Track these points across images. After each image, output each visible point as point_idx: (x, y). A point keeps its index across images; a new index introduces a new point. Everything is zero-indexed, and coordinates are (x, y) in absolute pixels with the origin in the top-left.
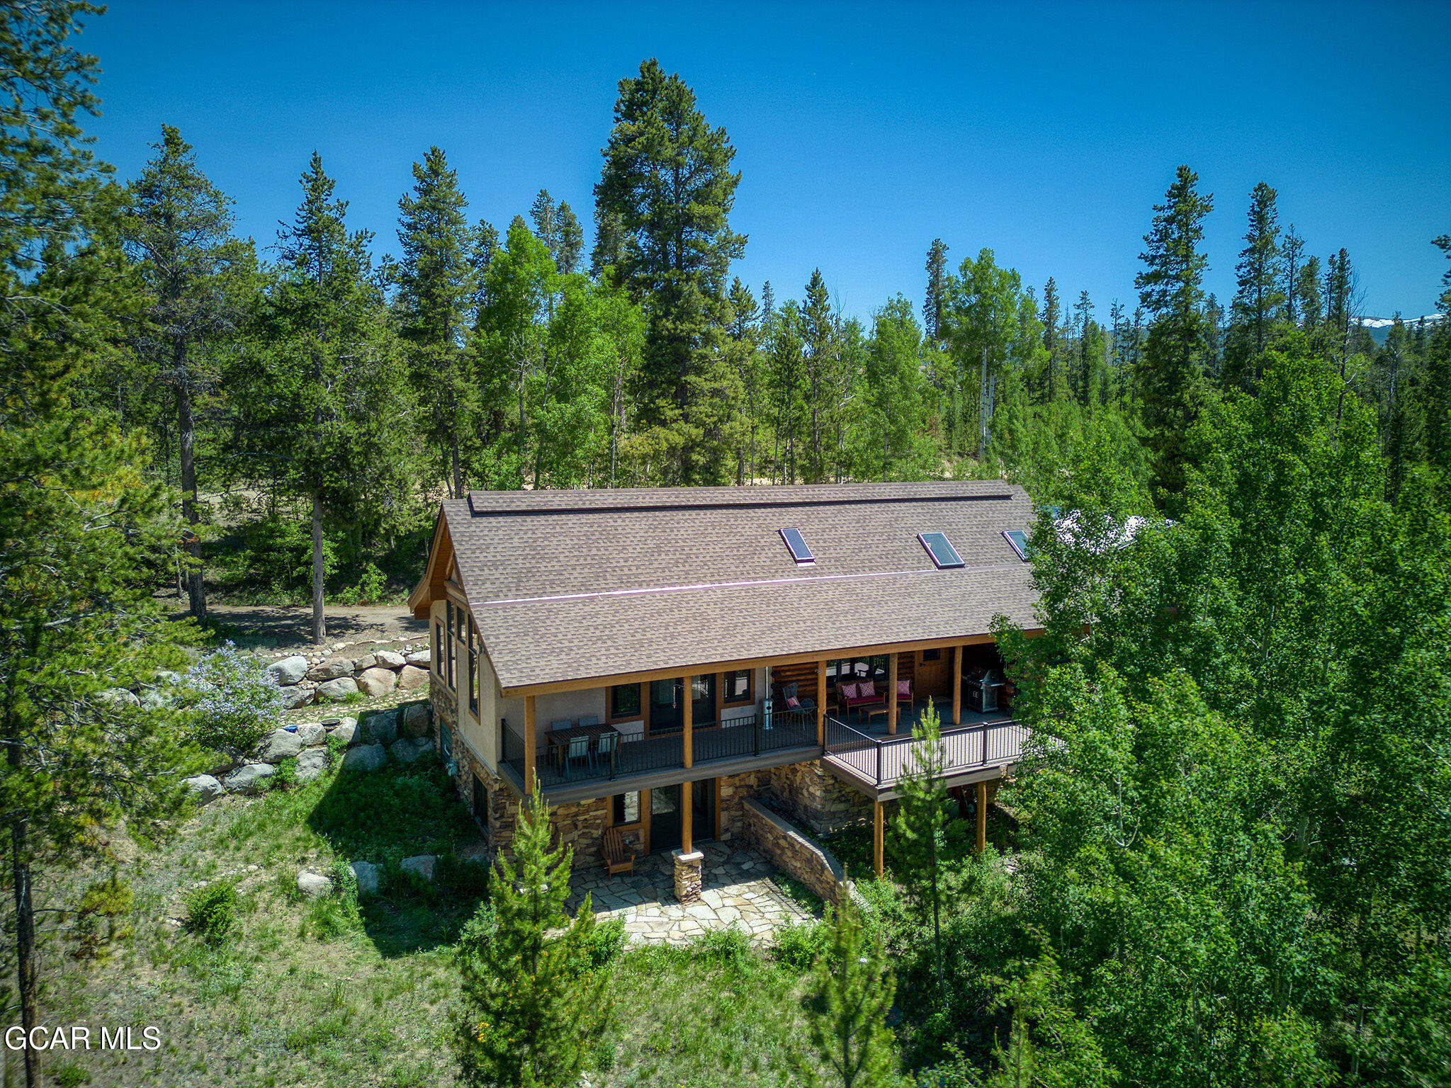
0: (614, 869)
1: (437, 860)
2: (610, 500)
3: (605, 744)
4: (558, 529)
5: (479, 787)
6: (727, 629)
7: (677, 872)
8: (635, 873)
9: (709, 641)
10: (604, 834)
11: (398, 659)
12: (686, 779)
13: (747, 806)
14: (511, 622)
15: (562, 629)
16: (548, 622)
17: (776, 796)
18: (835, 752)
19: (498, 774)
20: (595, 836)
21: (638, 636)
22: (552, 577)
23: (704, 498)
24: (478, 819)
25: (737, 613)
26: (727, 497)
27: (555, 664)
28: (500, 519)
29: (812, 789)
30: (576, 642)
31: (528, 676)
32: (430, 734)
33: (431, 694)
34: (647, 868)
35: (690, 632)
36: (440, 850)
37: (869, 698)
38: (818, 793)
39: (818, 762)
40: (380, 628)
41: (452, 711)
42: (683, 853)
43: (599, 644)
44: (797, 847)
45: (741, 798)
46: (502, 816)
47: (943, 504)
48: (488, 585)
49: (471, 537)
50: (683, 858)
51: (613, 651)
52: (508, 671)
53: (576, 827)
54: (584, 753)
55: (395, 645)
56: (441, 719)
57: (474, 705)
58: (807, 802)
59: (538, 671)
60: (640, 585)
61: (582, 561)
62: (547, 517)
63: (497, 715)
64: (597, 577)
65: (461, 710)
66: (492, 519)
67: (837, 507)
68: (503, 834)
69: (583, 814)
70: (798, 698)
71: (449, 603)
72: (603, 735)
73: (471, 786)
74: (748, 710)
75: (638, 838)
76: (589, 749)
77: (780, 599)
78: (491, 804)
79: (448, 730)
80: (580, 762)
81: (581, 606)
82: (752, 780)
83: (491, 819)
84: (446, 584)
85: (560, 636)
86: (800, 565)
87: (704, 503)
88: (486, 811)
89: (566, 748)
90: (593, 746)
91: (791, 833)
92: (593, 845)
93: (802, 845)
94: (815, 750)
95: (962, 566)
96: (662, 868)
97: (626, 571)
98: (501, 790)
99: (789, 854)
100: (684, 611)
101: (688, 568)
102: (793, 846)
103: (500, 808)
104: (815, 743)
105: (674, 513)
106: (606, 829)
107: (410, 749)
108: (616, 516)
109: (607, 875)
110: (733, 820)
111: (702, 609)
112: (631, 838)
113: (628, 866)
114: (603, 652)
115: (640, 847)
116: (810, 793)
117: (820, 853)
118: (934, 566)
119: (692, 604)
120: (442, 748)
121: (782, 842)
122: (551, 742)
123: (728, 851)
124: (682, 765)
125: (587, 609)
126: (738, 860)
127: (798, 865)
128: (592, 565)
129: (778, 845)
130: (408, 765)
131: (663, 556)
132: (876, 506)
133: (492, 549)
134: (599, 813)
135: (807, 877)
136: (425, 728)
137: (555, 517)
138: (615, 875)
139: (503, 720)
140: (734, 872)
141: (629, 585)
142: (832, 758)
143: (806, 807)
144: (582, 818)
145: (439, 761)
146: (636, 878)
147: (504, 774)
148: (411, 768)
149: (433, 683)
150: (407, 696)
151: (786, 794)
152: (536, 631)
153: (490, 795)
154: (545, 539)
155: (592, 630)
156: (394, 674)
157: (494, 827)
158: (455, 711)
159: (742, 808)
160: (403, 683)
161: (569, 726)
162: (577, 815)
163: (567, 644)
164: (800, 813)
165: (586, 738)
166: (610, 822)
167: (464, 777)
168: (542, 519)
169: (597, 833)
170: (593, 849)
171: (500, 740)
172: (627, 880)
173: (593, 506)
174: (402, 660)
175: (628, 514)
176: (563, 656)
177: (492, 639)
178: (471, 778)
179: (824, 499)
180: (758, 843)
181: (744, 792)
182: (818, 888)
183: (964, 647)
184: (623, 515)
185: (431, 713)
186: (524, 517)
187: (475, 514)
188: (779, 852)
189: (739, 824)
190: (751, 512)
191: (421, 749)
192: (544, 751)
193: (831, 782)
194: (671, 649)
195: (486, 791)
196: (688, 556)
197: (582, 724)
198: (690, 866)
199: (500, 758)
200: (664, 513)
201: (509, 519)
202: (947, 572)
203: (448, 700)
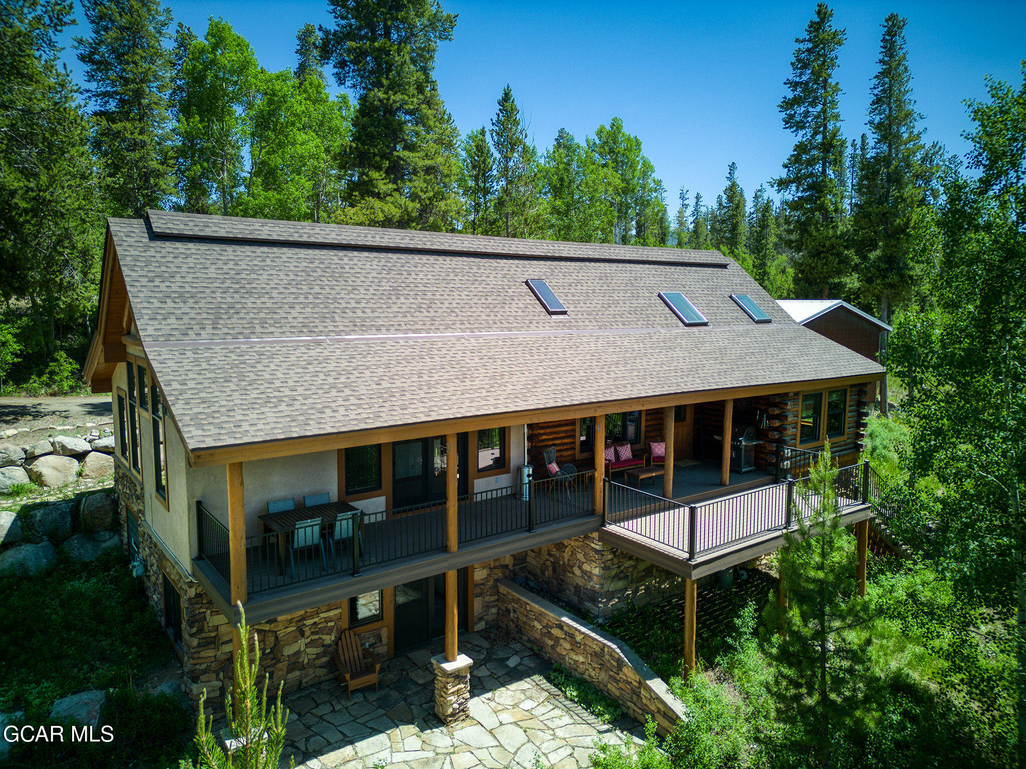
0: (354, 684)
1: (108, 697)
2: (333, 235)
3: (343, 526)
4: (268, 262)
5: (170, 592)
6: (493, 377)
7: (438, 685)
8: (381, 685)
9: (475, 391)
10: (339, 638)
11: (81, 445)
12: (451, 568)
13: (503, 589)
14: (204, 365)
15: (279, 375)
16: (260, 367)
17: (534, 575)
18: (616, 521)
19: (194, 575)
20: (328, 642)
21: (385, 384)
22: (262, 315)
23: (442, 244)
24: (170, 632)
25: (499, 362)
26: (466, 244)
27: (271, 417)
28: (191, 245)
29: (586, 567)
30: (300, 390)
31: (231, 434)
32: (115, 527)
33: (116, 481)
34: (392, 676)
35: (450, 381)
36: (112, 683)
37: (627, 461)
38: (596, 571)
39: (595, 535)
40: (65, 416)
41: (138, 498)
42: (447, 660)
43: (334, 393)
44: (579, 638)
45: (496, 580)
46: (201, 630)
47: (673, 268)
48: (172, 320)
49: (148, 263)
50: (449, 667)
51: (353, 401)
52: (199, 426)
53: (302, 634)
54: (316, 541)
55: (79, 430)
56: (128, 509)
57: (161, 489)
58: (580, 582)
59: (245, 426)
60: (379, 330)
61: (301, 299)
62: (254, 248)
63: (190, 496)
64: (323, 319)
65: (147, 496)
66: (178, 245)
67: (578, 264)
68: (203, 654)
69: (311, 616)
70: (557, 463)
71: (130, 366)
72: (340, 516)
73: (161, 590)
74: (502, 481)
75: (379, 638)
76: (322, 535)
77: (542, 349)
78: (185, 615)
79: (134, 520)
80: (310, 553)
81: (303, 350)
82: (508, 561)
83: (186, 636)
84: (125, 340)
85: (278, 383)
86: (554, 317)
87: (442, 247)
88: (181, 623)
89: (290, 537)
90: (327, 530)
91: (565, 619)
92: (324, 654)
93: (586, 635)
94: (593, 521)
95: (705, 324)
96: (413, 675)
97: (359, 313)
98: (198, 595)
99: (567, 646)
100: (437, 358)
101: (432, 314)
102: (572, 636)
103: (198, 621)
104: (592, 513)
105: (410, 257)
106: (341, 633)
107: (89, 546)
108: (341, 253)
109: (345, 692)
110: (487, 607)
111: (458, 357)
112: (372, 640)
113: (372, 678)
114: (340, 402)
115: (382, 649)
116: (583, 571)
117: (614, 646)
118: (681, 324)
119: (444, 351)
120: (129, 543)
121: (556, 632)
122: (267, 530)
123: (486, 644)
124: (445, 549)
125: (312, 353)
126: (501, 655)
127: (581, 659)
128: (315, 305)
129: (549, 635)
130: (86, 566)
131: (402, 300)
132: (614, 265)
133: (178, 278)
134: (331, 613)
135: (594, 674)
136: (109, 520)
137: (265, 249)
138: (354, 692)
139: (199, 503)
140: (501, 672)
141: (364, 328)
142: (612, 528)
143: (577, 588)
144: (309, 622)
145: (125, 557)
146: (382, 693)
147: (199, 573)
148: (88, 569)
149: (117, 467)
150: (90, 485)
151: (549, 573)
152: (242, 377)
153: (184, 604)
154: (252, 271)
155: (322, 376)
156: (75, 462)
157: (189, 647)
158: (140, 498)
159: (498, 593)
160: (87, 471)
161: (290, 506)
162: (303, 618)
163: (288, 393)
164: (570, 593)
165: (318, 520)
166: (345, 624)
167: (153, 579)
168: (248, 250)
169: (328, 639)
170: (324, 659)
171: (195, 530)
172: (372, 697)
173: (313, 239)
174: (87, 447)
175: (355, 253)
176: (283, 407)
177: (175, 385)
178: (161, 580)
179: (565, 254)
180: (520, 631)
181: (499, 574)
182: (613, 688)
183: (736, 401)
184: (351, 254)
185: (116, 503)
186: (224, 247)
187: (155, 236)
188: (551, 643)
189: (494, 610)
190: (494, 262)
191: (104, 545)
192: (257, 542)
193: (610, 557)
194: (431, 399)
195: (179, 596)
196: (432, 301)
197: (309, 503)
198: (457, 676)
199: (195, 553)
200: (398, 255)
201: (203, 247)
202: (695, 329)
203: (132, 484)
